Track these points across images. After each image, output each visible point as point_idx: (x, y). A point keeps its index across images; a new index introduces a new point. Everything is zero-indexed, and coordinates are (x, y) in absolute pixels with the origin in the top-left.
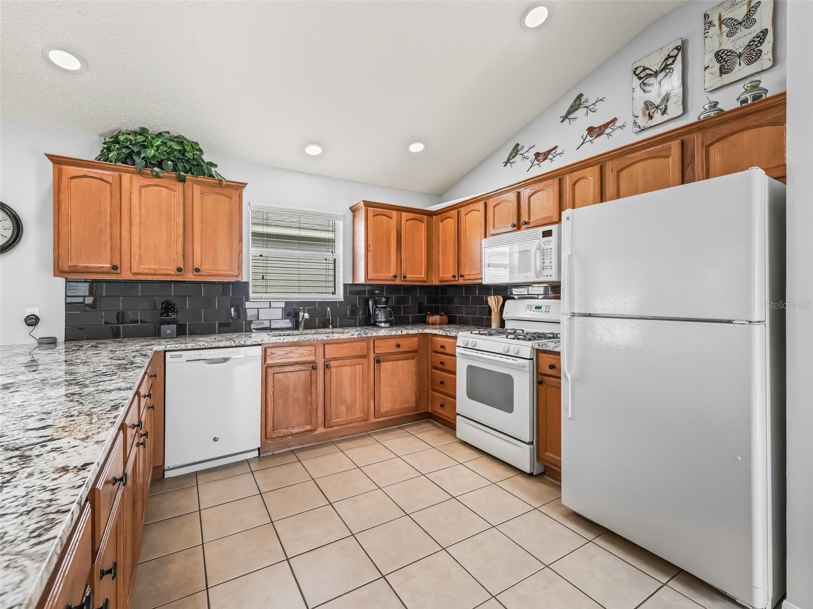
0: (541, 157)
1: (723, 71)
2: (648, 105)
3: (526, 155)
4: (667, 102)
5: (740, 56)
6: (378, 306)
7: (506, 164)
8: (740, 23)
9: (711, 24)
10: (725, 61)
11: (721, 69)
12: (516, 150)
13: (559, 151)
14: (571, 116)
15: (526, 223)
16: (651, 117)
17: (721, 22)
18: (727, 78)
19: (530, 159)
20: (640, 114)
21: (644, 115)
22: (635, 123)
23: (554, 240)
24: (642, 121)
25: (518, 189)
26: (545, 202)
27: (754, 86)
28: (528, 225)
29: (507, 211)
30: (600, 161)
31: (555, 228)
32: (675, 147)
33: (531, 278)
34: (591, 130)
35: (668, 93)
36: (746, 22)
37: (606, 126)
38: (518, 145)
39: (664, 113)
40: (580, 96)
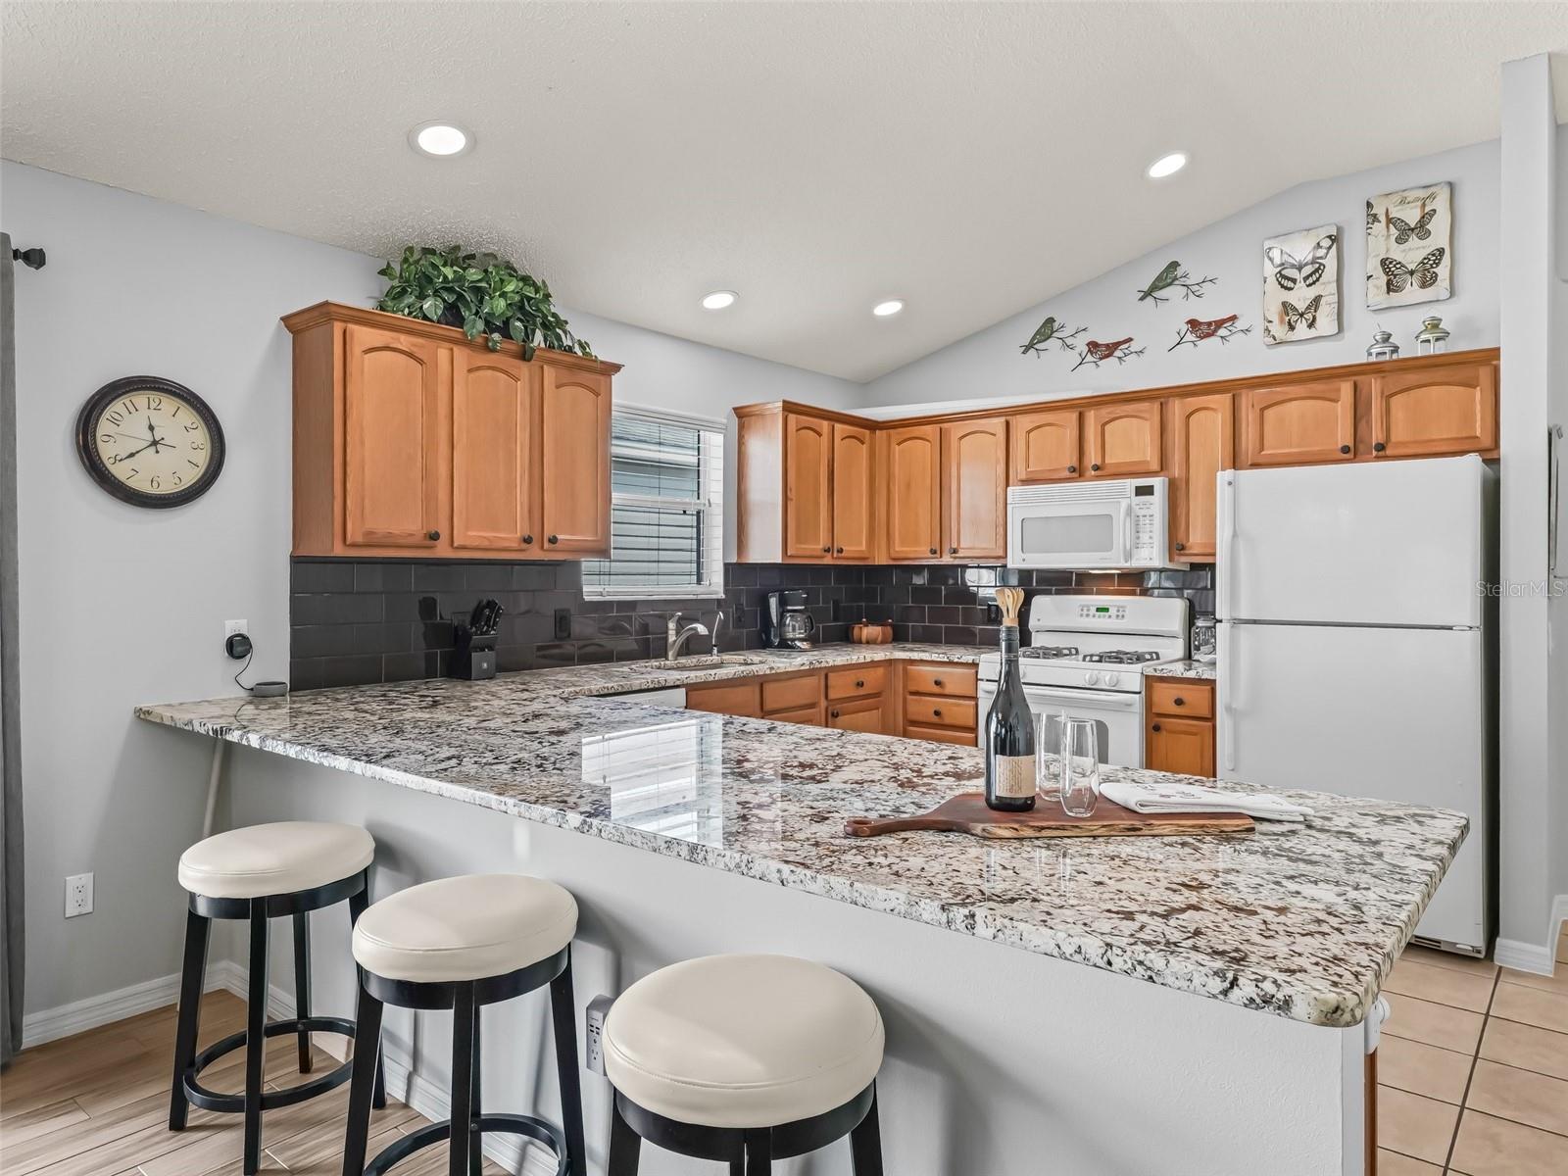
0: (1099, 350)
1: (1391, 288)
2: (1286, 307)
3: (1069, 341)
4: (1315, 311)
5: (1412, 273)
6: (789, 608)
7: (1027, 348)
8: (1413, 230)
9: (1375, 218)
10: (1393, 275)
11: (1389, 283)
12: (1047, 329)
13: (1134, 346)
14: (1157, 294)
15: (1096, 468)
16: (1292, 328)
17: (1389, 220)
18: (1396, 298)
19: (1078, 350)
20: (1275, 319)
21: (1282, 321)
22: (1267, 330)
23: (1157, 503)
24: (1279, 330)
25: (1080, 407)
26: (1132, 438)
27: (1435, 324)
28: (1101, 471)
29: (1056, 443)
30: (1232, 388)
31: (1158, 483)
32: (1346, 389)
33: (1112, 561)
34: (1194, 324)
35: (1317, 300)
36: (1421, 229)
37: (1220, 324)
38: (1051, 320)
39: (1311, 325)
40: (1174, 265)
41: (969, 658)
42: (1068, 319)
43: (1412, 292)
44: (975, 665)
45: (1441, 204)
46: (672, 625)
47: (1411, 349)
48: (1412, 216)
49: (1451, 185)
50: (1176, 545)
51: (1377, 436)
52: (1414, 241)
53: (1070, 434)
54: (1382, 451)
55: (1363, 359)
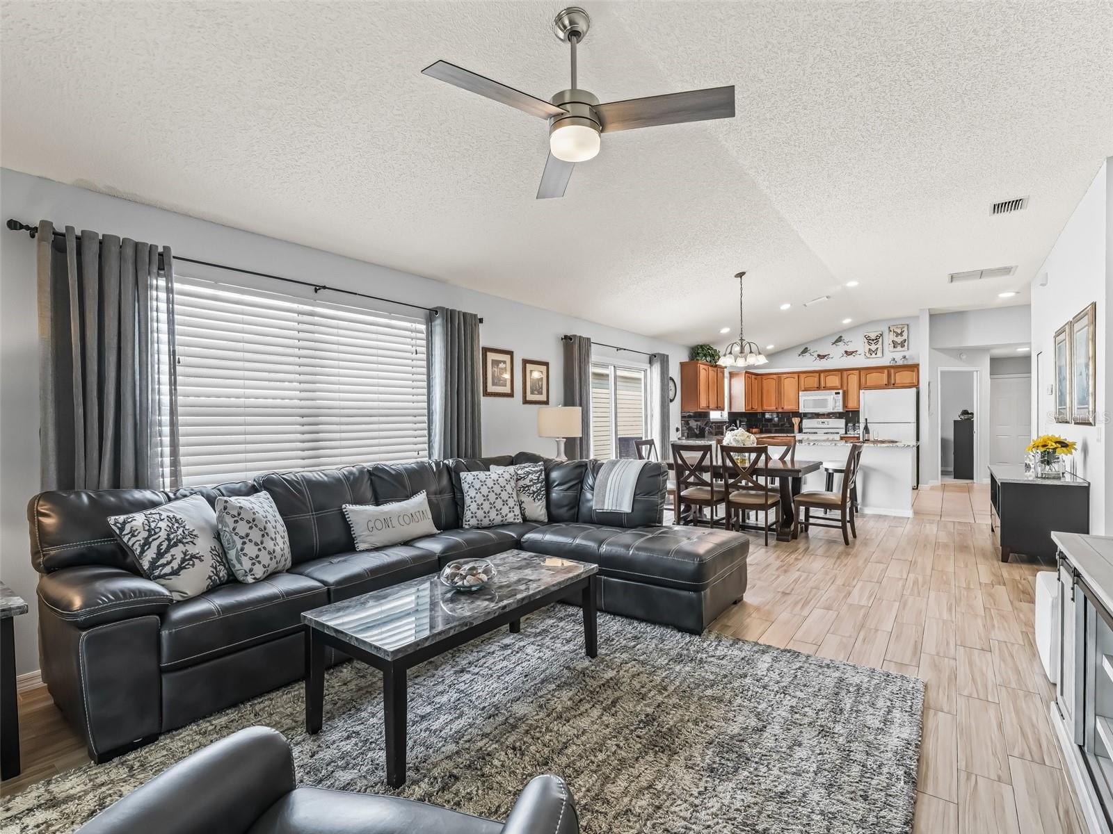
0: (821, 357)
1: (894, 347)
2: (870, 350)
3: (812, 354)
4: (877, 351)
5: (899, 344)
7: (800, 355)
8: (899, 334)
9: (890, 331)
10: (895, 344)
12: (805, 351)
13: (830, 357)
14: (836, 344)
16: (871, 355)
17: (894, 332)
18: (896, 350)
20: (867, 352)
21: (869, 353)
22: (865, 355)
23: (840, 396)
24: (868, 355)
25: (820, 372)
26: (834, 380)
27: (904, 357)
28: (825, 388)
29: (813, 381)
30: (859, 370)
31: (841, 391)
32: (886, 371)
33: (829, 409)
34: (846, 352)
35: (877, 348)
36: (901, 334)
37: (853, 352)
38: (807, 348)
39: (876, 354)
40: (841, 337)
41: (793, 435)
42: (812, 348)
43: (899, 348)
44: (795, 437)
45: (905, 329)
46: (725, 427)
47: (900, 363)
48: (899, 331)
49: (908, 325)
50: (845, 405)
51: (893, 382)
52: (899, 337)
53: (816, 379)
54: (894, 386)
55: (889, 364)
